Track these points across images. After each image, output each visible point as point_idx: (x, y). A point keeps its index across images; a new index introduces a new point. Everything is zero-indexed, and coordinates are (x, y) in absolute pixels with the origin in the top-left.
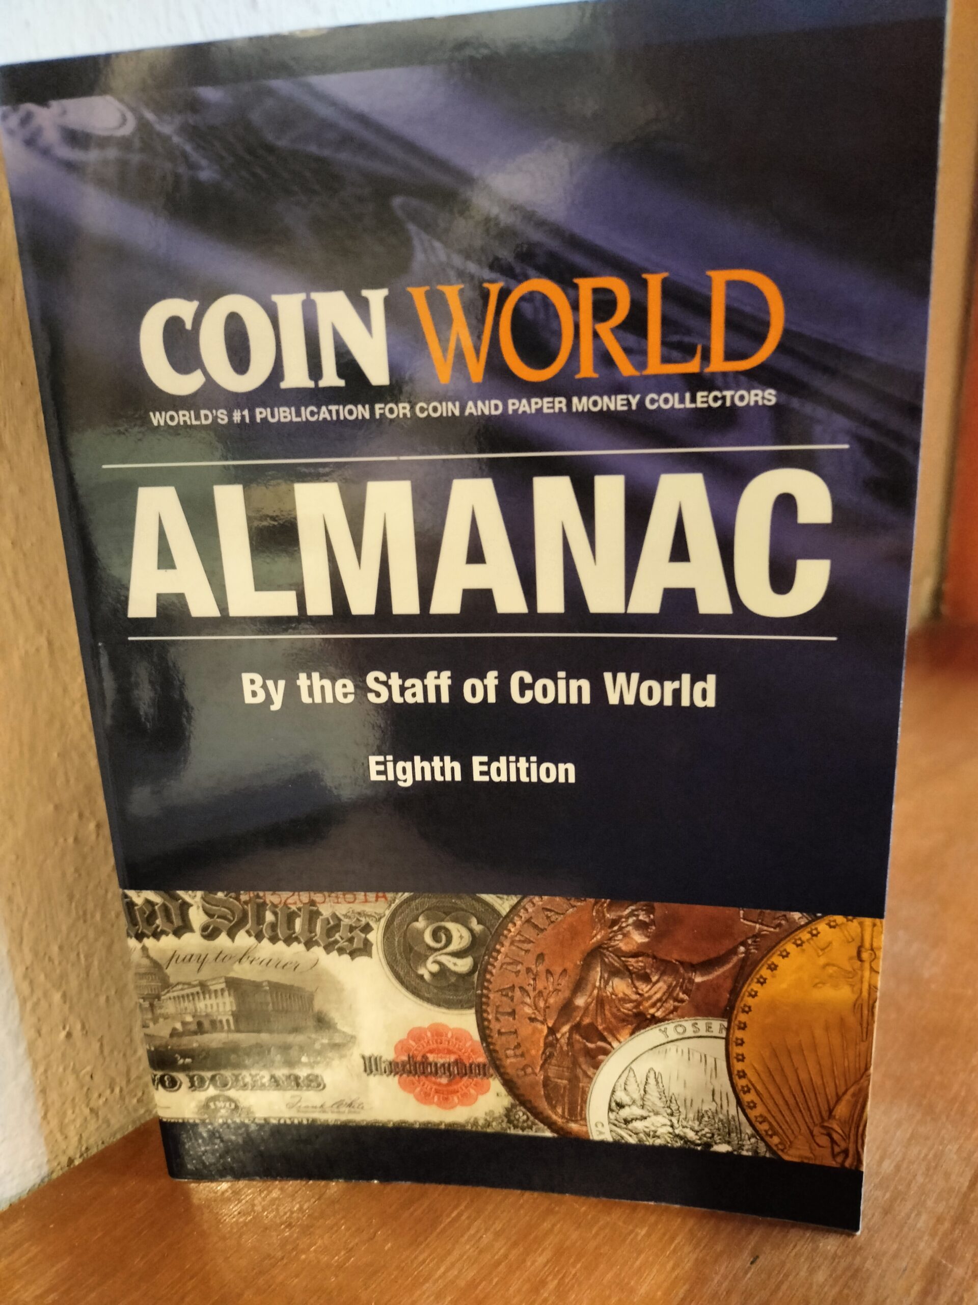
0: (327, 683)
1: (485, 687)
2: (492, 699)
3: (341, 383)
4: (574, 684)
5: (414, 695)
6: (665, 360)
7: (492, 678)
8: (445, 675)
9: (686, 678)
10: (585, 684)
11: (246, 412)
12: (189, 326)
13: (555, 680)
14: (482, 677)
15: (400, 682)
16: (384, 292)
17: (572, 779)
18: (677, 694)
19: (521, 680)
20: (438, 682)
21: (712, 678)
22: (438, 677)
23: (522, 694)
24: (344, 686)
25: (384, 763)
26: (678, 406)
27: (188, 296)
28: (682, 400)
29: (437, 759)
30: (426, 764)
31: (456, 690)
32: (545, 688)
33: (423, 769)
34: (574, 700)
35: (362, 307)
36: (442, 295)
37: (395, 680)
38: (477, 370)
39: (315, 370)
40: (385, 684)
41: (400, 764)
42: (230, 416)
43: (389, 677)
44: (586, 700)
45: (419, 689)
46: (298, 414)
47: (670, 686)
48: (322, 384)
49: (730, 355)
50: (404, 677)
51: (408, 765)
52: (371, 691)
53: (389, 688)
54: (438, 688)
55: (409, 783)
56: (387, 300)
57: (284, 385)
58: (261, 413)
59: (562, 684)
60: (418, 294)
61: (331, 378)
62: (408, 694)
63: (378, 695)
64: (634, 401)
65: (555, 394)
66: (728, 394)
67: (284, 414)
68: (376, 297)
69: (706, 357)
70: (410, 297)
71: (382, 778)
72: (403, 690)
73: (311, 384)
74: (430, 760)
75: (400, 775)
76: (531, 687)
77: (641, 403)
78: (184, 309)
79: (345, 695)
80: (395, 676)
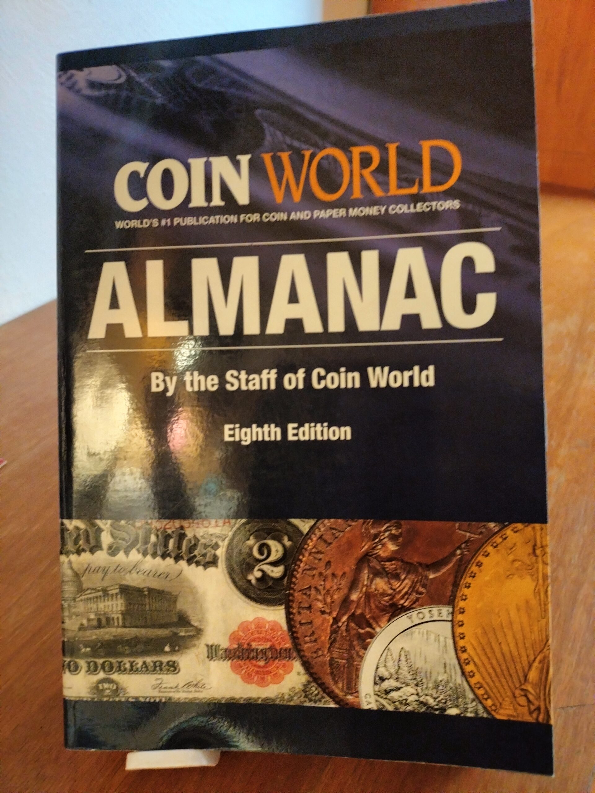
0: (202, 378)
1: (297, 379)
2: (301, 386)
3: (222, 204)
4: (350, 375)
5: (254, 385)
6: (400, 187)
7: (301, 373)
8: (274, 371)
9: (416, 368)
10: (357, 375)
11: (169, 220)
12: (142, 175)
13: (339, 373)
14: (296, 373)
15: (246, 376)
16: (249, 156)
17: (349, 437)
18: (411, 378)
19: (319, 374)
20: (269, 376)
21: (431, 368)
22: (269, 373)
23: (319, 383)
24: (212, 380)
25: (234, 429)
26: (407, 211)
27: (143, 160)
28: (409, 208)
29: (266, 426)
30: (259, 430)
31: (279, 381)
32: (333, 379)
33: (257, 433)
34: (350, 386)
35: (237, 164)
36: (280, 157)
37: (243, 375)
38: (297, 195)
39: (209, 196)
40: (237, 378)
41: (244, 430)
42: (160, 222)
43: (239, 374)
44: (357, 385)
45: (257, 381)
46: (198, 221)
47: (407, 374)
48: (213, 204)
49: (434, 183)
50: (248, 373)
51: (248, 430)
52: (229, 383)
53: (239, 380)
54: (269, 380)
55: (248, 442)
56: (250, 161)
57: (191, 205)
58: (176, 221)
59: (343, 375)
60: (267, 158)
61: (217, 201)
62: (251, 384)
63: (232, 385)
64: (383, 209)
65: (339, 207)
66: (434, 203)
67: (190, 221)
68: (244, 159)
69: (421, 184)
70: (262, 159)
71: (232, 439)
72: (248, 381)
73: (205, 204)
74: (262, 427)
75: (243, 437)
76: (324, 378)
77: (387, 210)
78: (140, 167)
79: (213, 385)
80: (243, 373)
